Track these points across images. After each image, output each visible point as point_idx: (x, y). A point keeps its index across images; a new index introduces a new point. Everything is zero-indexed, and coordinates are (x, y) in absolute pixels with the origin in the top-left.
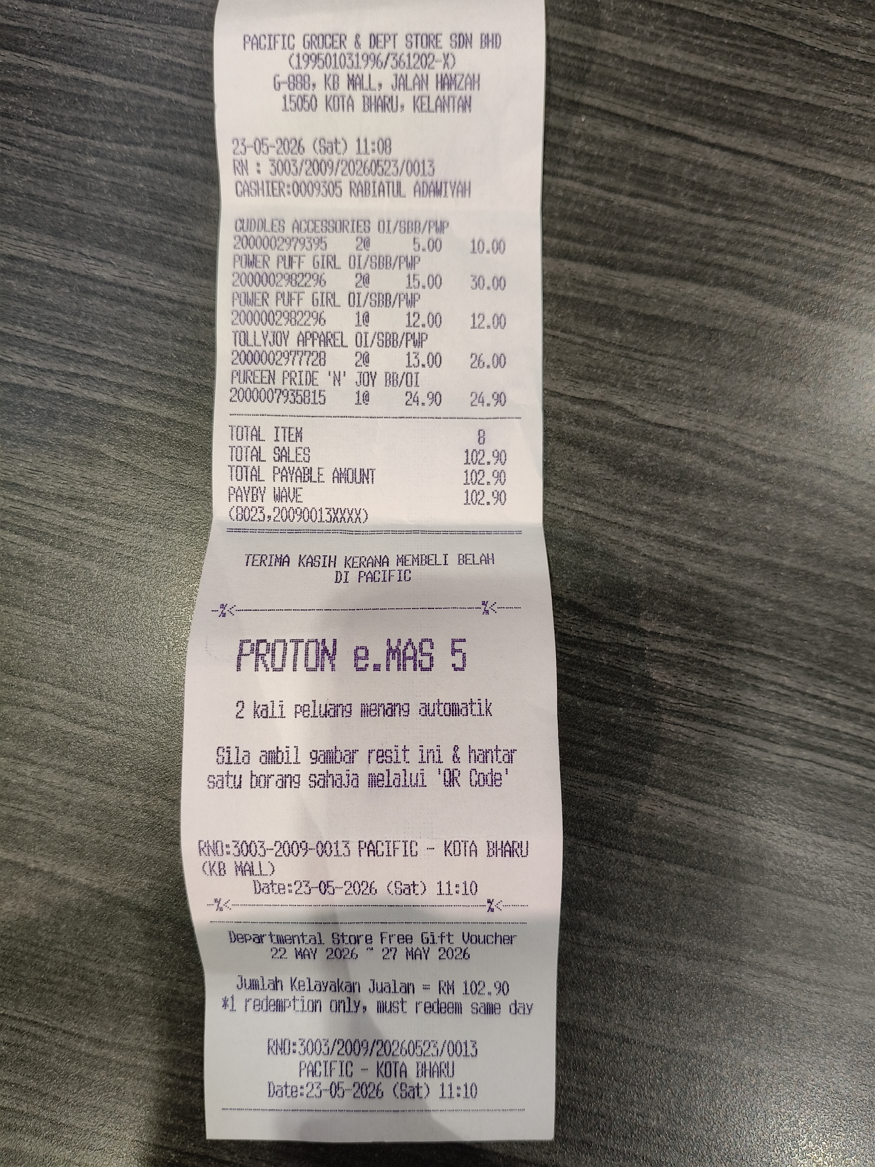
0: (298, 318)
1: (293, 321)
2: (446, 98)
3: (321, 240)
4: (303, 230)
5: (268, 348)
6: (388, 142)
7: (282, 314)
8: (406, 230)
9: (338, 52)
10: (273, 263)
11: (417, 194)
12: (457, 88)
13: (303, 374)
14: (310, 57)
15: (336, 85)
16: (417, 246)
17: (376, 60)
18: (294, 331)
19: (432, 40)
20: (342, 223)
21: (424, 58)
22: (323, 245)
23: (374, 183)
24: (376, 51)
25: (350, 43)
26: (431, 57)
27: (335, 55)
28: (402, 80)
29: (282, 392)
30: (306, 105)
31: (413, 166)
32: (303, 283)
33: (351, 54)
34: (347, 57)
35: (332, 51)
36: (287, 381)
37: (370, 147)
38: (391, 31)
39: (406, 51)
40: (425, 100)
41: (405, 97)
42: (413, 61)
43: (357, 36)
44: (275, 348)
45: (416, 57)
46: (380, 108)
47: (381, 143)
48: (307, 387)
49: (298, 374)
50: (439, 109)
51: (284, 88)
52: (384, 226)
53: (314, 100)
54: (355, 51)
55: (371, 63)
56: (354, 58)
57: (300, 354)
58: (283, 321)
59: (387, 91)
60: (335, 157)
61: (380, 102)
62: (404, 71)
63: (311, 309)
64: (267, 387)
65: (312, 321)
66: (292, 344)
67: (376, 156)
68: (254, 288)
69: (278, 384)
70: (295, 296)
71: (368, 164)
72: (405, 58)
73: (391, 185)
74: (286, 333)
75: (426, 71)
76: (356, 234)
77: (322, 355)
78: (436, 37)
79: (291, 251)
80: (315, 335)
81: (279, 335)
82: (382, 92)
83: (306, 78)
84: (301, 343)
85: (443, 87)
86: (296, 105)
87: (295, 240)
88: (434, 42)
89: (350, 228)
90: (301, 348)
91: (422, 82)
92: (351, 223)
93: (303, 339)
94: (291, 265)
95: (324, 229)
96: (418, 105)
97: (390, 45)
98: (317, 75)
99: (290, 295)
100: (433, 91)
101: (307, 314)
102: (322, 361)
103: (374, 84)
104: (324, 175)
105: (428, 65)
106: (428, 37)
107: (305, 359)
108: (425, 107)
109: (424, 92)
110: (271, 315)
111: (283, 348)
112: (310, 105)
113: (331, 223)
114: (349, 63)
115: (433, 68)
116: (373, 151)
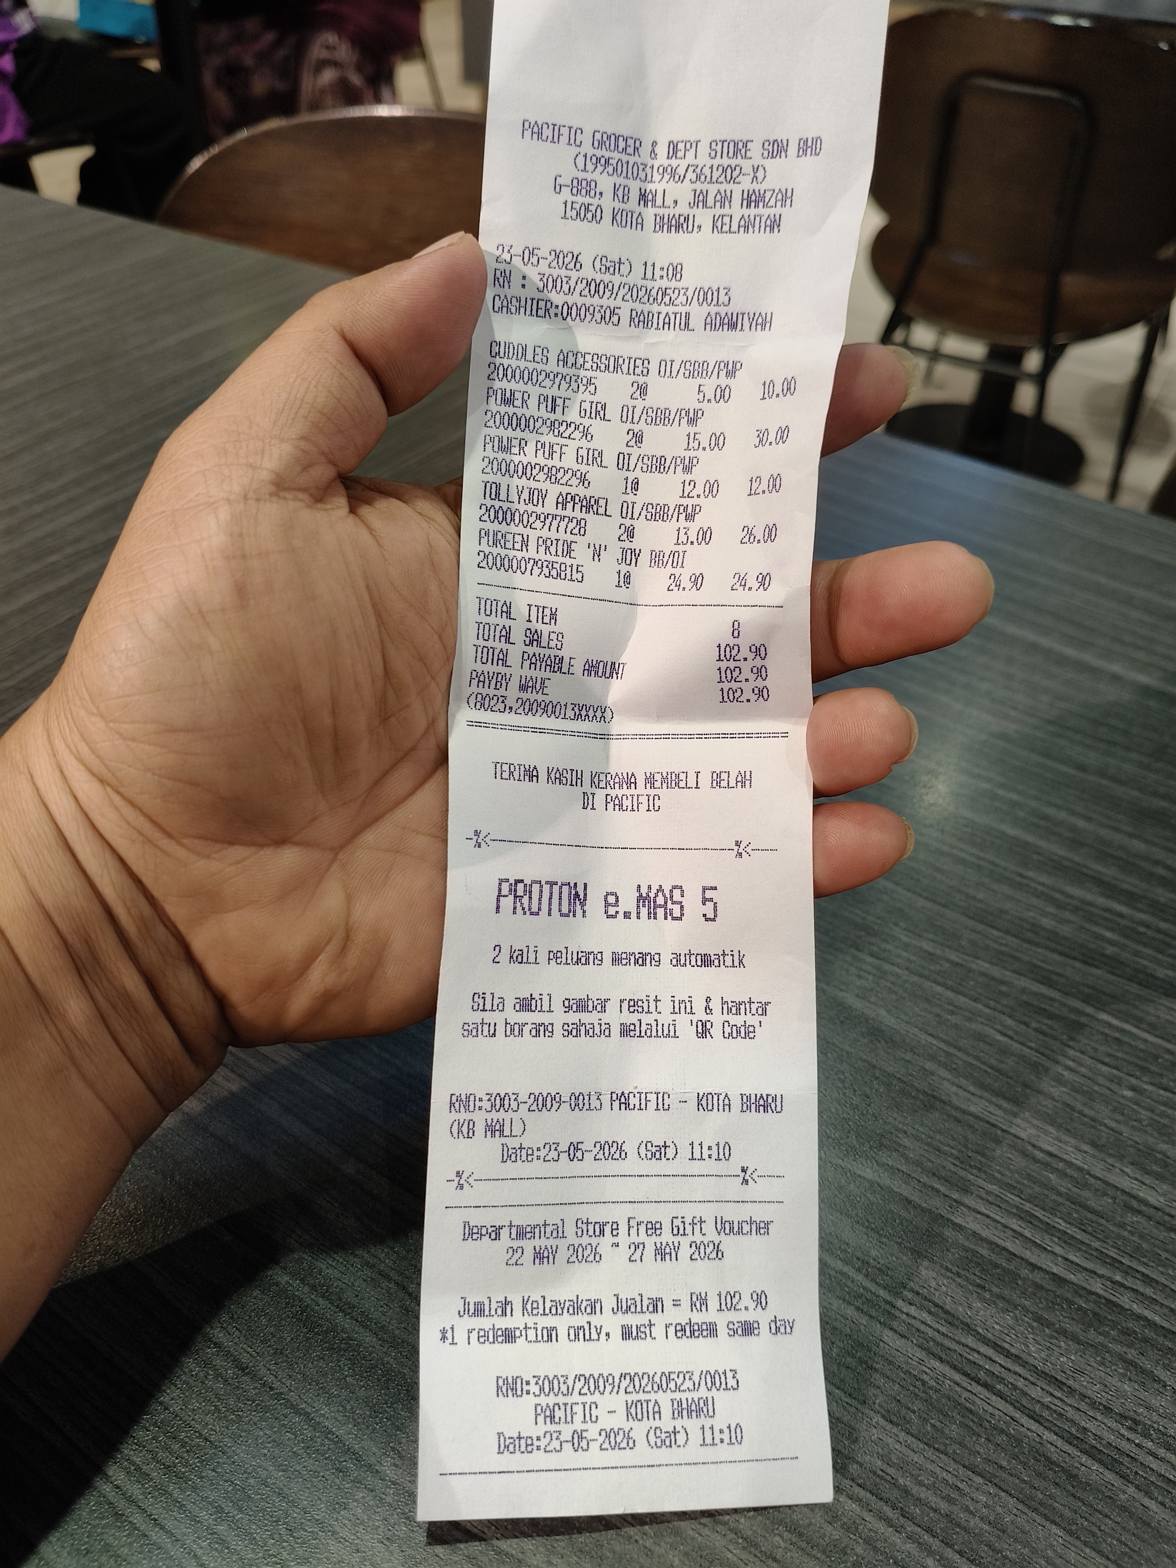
0: (559, 476)
1: (553, 478)
2: (752, 218)
3: (590, 382)
4: (569, 364)
5: (522, 507)
6: (679, 267)
7: (542, 469)
8: (691, 375)
9: (632, 160)
10: (533, 402)
11: (708, 327)
12: (766, 205)
13: (560, 543)
14: (598, 160)
15: (625, 198)
16: (702, 394)
17: (673, 172)
18: (554, 491)
19: (739, 148)
20: (616, 360)
21: (729, 170)
22: (592, 388)
23: (659, 313)
24: (674, 162)
25: (645, 149)
26: (738, 169)
27: (627, 163)
28: (701, 198)
29: (535, 563)
30: (589, 215)
31: (706, 294)
32: (566, 434)
33: (645, 165)
34: (641, 167)
35: (624, 158)
36: (542, 549)
37: (658, 272)
39: (709, 162)
40: (727, 220)
41: (704, 217)
42: (716, 174)
43: (654, 143)
44: (530, 508)
45: (721, 169)
46: (673, 229)
47: (671, 268)
48: (563, 560)
49: (555, 542)
50: (742, 229)
51: (566, 192)
52: (666, 368)
53: (599, 211)
54: (650, 161)
55: (667, 177)
56: (648, 169)
57: (558, 518)
58: (542, 476)
59: (683, 208)
60: (616, 279)
61: (674, 222)
62: (704, 187)
63: (575, 467)
64: (519, 555)
65: (574, 481)
66: (550, 507)
67: (664, 283)
68: (510, 433)
69: (532, 553)
70: (557, 448)
71: (654, 293)
72: (707, 171)
73: (678, 316)
74: (544, 492)
75: (731, 186)
76: (632, 378)
77: (583, 522)
78: (745, 145)
79: (554, 392)
80: (577, 498)
81: (536, 492)
82: (677, 211)
83: (593, 184)
84: (560, 506)
85: (749, 205)
86: (578, 214)
87: (560, 376)
88: (743, 151)
89: (625, 368)
90: (559, 512)
91: (725, 199)
92: (627, 361)
93: (562, 502)
94: (553, 410)
95: (595, 366)
96: (717, 225)
97: (690, 154)
98: (605, 182)
99: (551, 446)
100: (737, 210)
101: (570, 472)
102: (582, 530)
103: (669, 200)
104: (601, 298)
105: (733, 180)
106: (736, 144)
107: (563, 525)
108: (726, 228)
109: (726, 211)
110: (529, 467)
111: (539, 509)
112: (594, 216)
113: (604, 358)
114: (642, 174)
115: (739, 183)
116: (662, 277)
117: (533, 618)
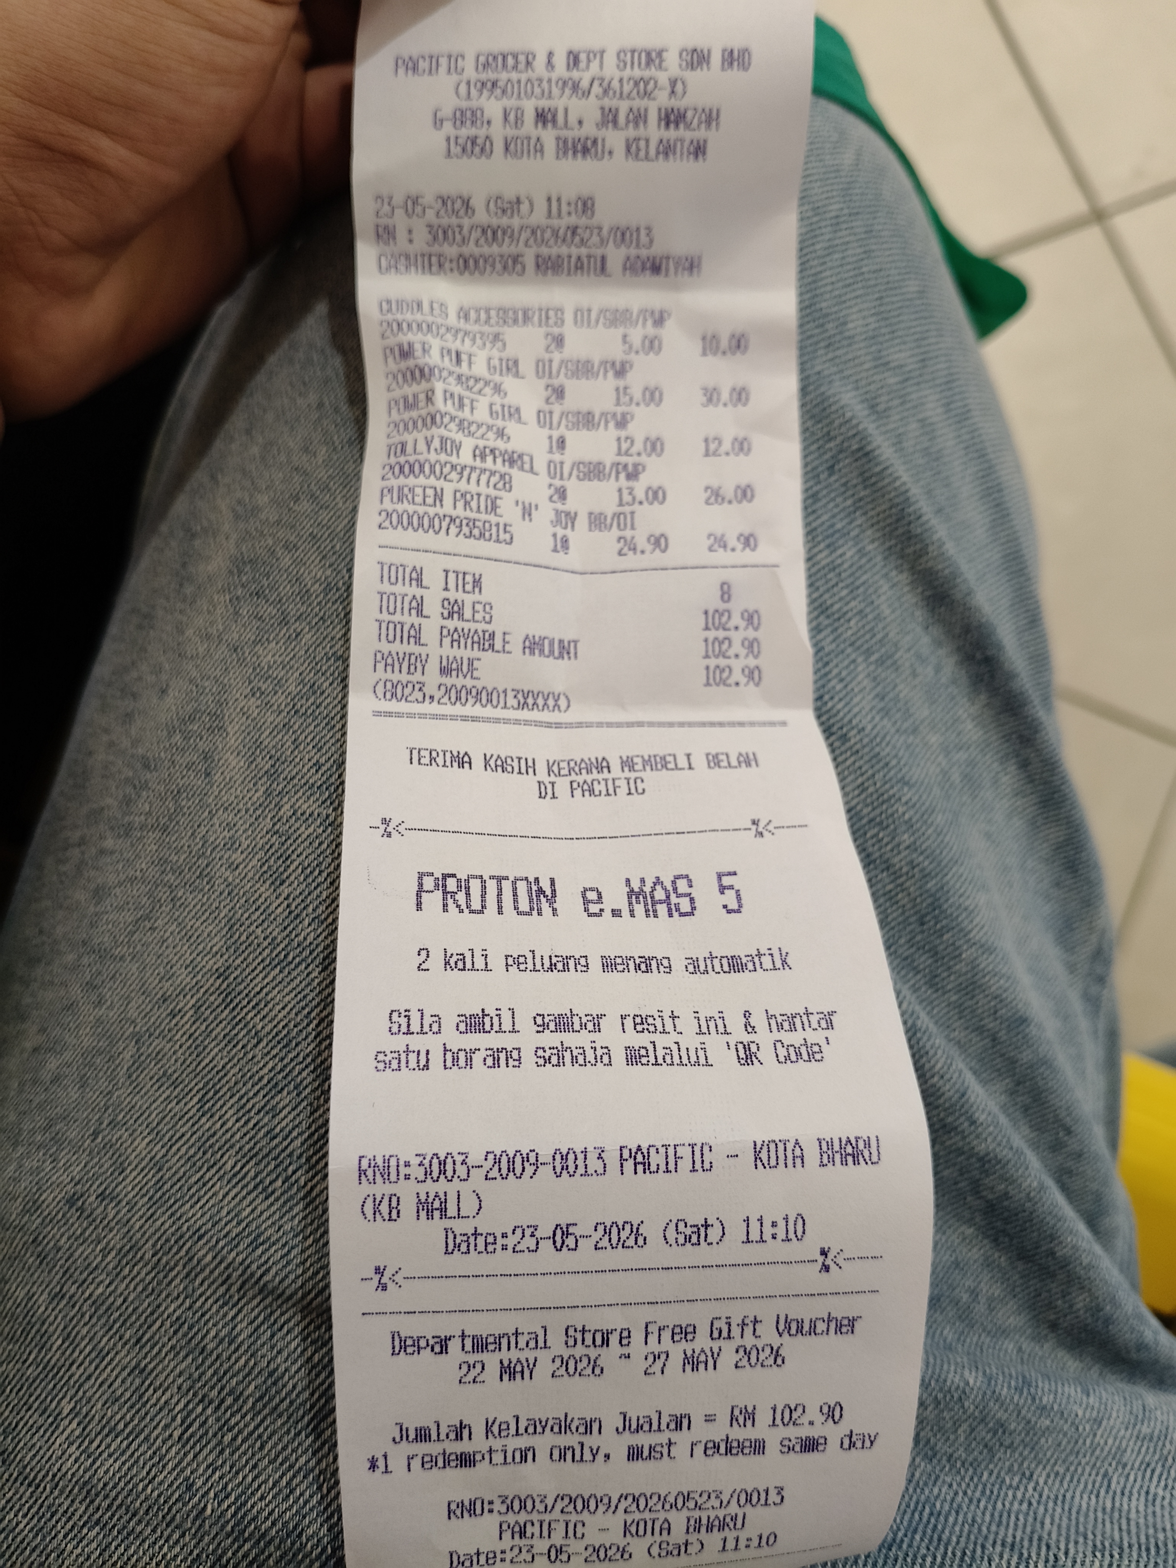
0: (473, 429)
1: (466, 431)
2: (672, 142)
3: (497, 336)
4: (472, 320)
5: (433, 458)
6: (590, 201)
8: (613, 323)
9: (524, 77)
11: (628, 272)
12: (688, 126)
13: (482, 499)
14: (483, 84)
15: (519, 121)
16: (627, 346)
17: (576, 87)
18: (468, 443)
19: (653, 58)
20: (525, 313)
21: (642, 84)
22: (501, 343)
23: (570, 257)
24: (575, 74)
25: (540, 63)
26: (652, 82)
27: (519, 82)
28: (610, 116)
29: (452, 520)
30: (477, 150)
31: (623, 235)
32: (476, 389)
33: (540, 80)
34: (536, 84)
35: (514, 76)
37: (565, 208)
38: (597, 47)
39: (617, 74)
40: (642, 144)
41: (615, 139)
42: (627, 89)
43: (550, 54)
45: (632, 82)
46: (579, 154)
47: (580, 203)
48: (488, 517)
50: (661, 156)
51: (448, 127)
52: (583, 317)
53: (488, 143)
54: (545, 75)
55: (568, 91)
56: (545, 85)
57: (478, 471)
59: (589, 130)
60: (516, 222)
61: (579, 146)
62: (614, 103)
63: (490, 422)
65: (491, 435)
67: (573, 220)
68: (415, 387)
70: (467, 401)
71: (562, 232)
72: (615, 84)
73: (592, 260)
75: (645, 103)
76: (545, 329)
77: (508, 476)
78: (659, 54)
79: (459, 345)
80: (498, 451)
82: (583, 133)
83: (479, 113)
84: (478, 458)
85: (667, 125)
86: (464, 150)
87: (462, 332)
88: (657, 61)
89: (536, 319)
90: (478, 464)
91: (639, 118)
92: (537, 313)
93: (480, 454)
94: (459, 363)
95: (501, 321)
96: (631, 149)
97: (595, 65)
98: (493, 107)
100: (654, 131)
101: (485, 426)
102: (507, 486)
103: (573, 119)
104: (500, 246)
105: (647, 94)
106: (648, 54)
107: (484, 478)
108: (642, 154)
109: (641, 131)
112: (483, 150)
113: (510, 312)
114: (537, 91)
115: (654, 99)
116: (570, 213)
117: (452, 584)
